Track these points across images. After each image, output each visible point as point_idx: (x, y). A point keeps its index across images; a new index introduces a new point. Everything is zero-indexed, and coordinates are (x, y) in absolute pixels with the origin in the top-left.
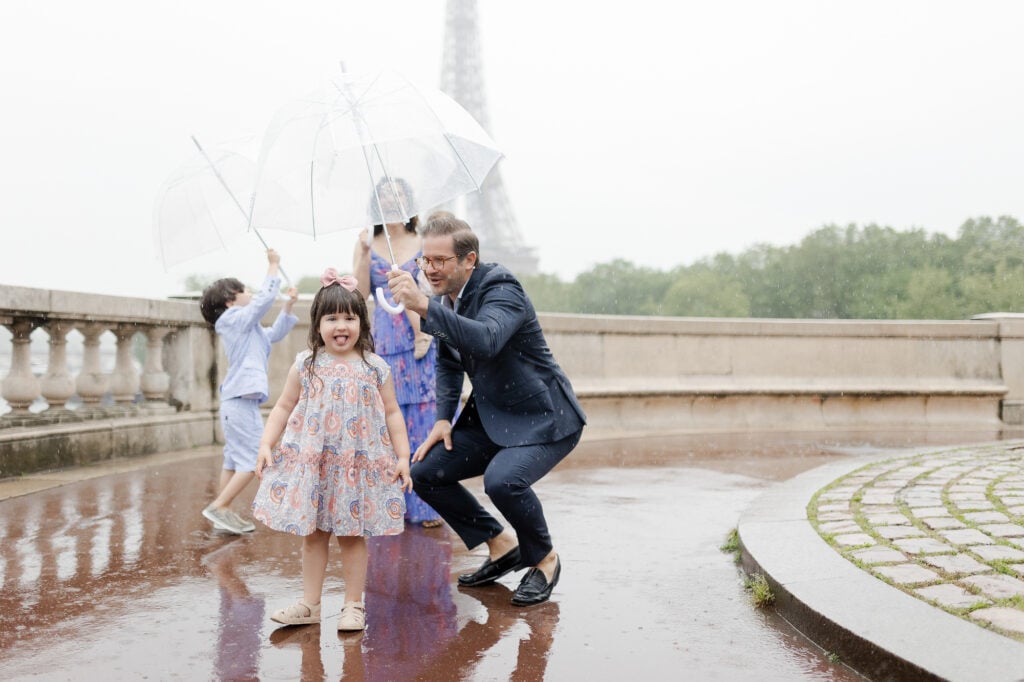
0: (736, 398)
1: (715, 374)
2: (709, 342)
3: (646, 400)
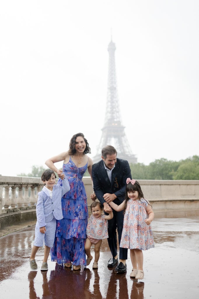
0: (197, 201)
1: (191, 195)
2: (189, 187)
3: (173, 202)
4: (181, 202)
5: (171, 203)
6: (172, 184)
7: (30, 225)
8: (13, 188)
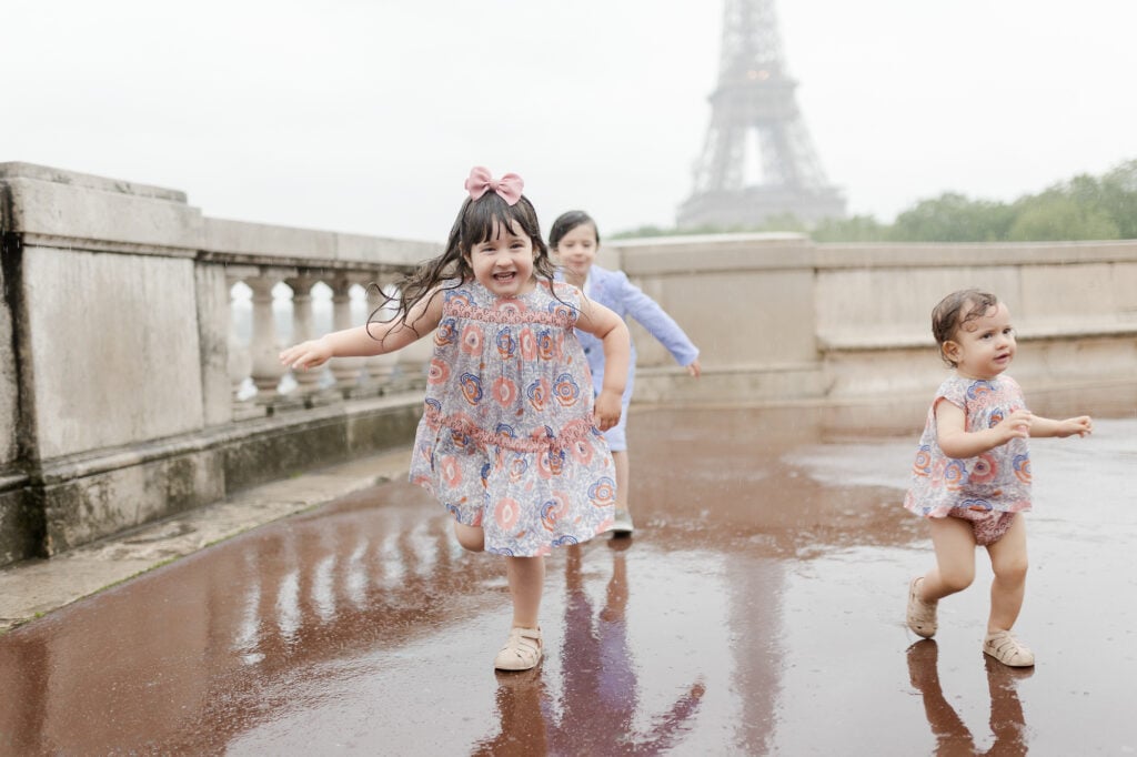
3: (1078, 343)
4: (1119, 342)
5: (1073, 346)
6: (1073, 258)
7: (386, 475)
8: (300, 291)
